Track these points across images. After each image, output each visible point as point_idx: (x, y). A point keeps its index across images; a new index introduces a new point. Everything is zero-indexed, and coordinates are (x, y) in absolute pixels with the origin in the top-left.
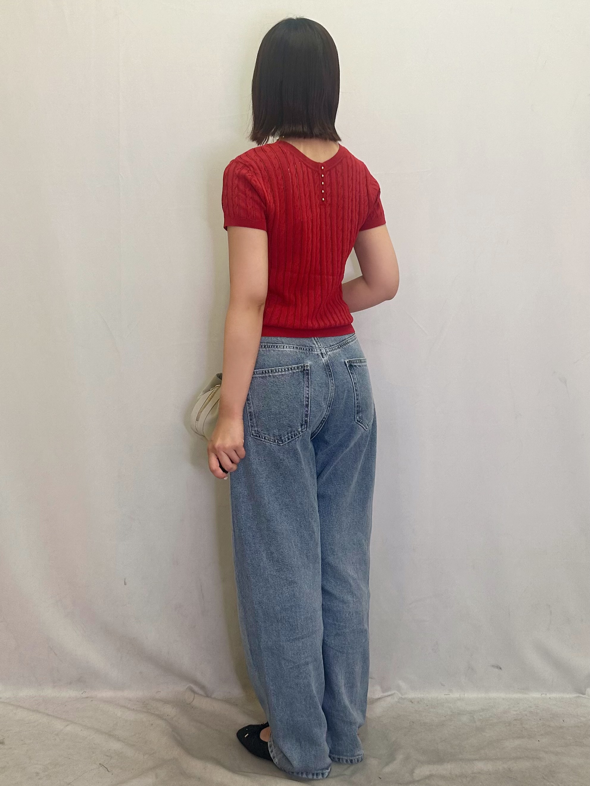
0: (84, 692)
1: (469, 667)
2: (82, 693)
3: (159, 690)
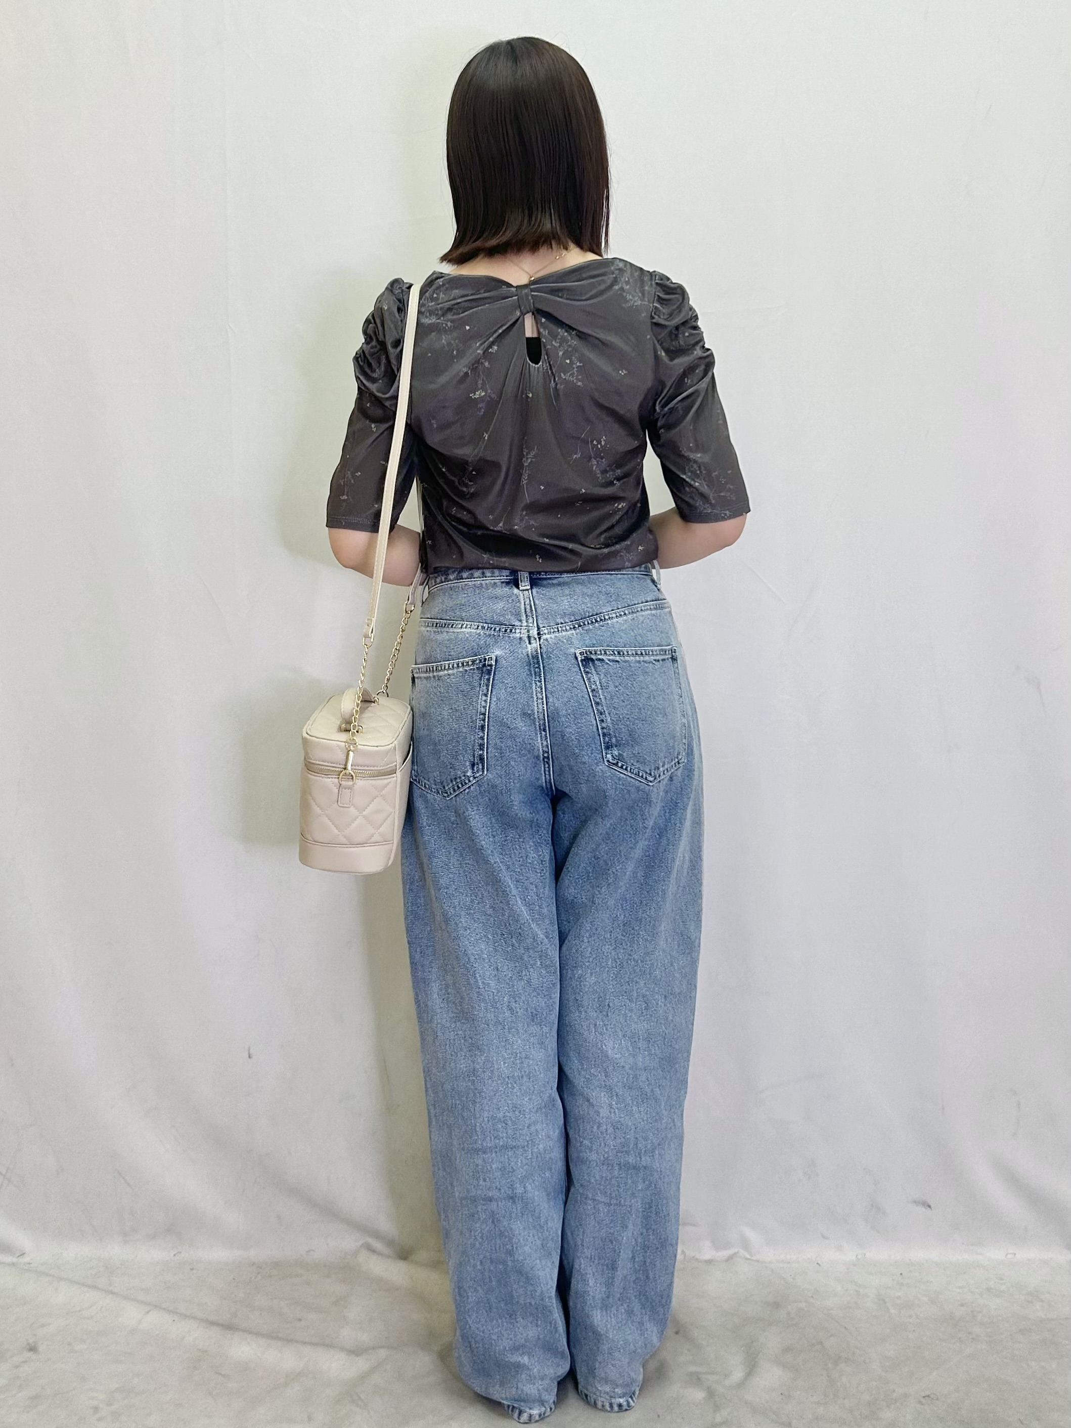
0: (178, 1252)
1: (872, 1206)
3: (312, 1248)
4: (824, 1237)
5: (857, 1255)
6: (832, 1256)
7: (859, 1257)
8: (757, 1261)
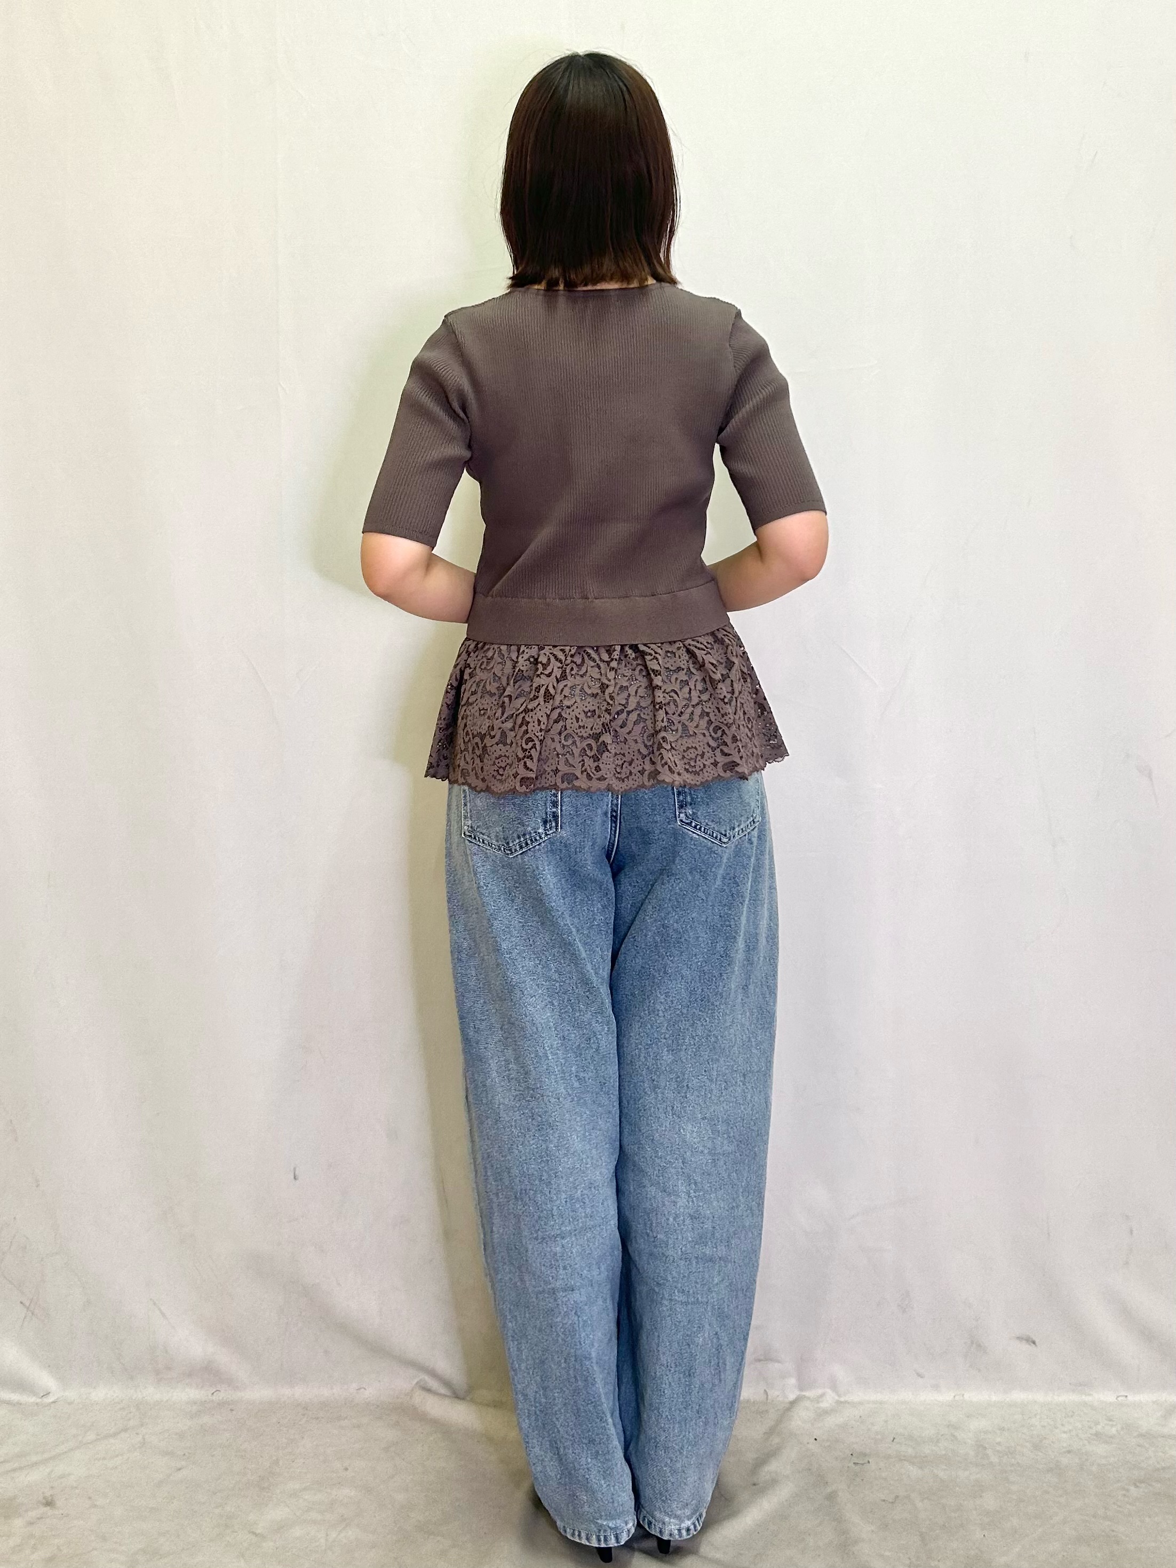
0: (216, 1391)
1: (972, 1342)
2: (212, 1392)
3: (364, 1386)
4: (919, 1375)
5: (954, 1397)
6: (927, 1397)
7: (957, 1398)
8: (846, 1402)
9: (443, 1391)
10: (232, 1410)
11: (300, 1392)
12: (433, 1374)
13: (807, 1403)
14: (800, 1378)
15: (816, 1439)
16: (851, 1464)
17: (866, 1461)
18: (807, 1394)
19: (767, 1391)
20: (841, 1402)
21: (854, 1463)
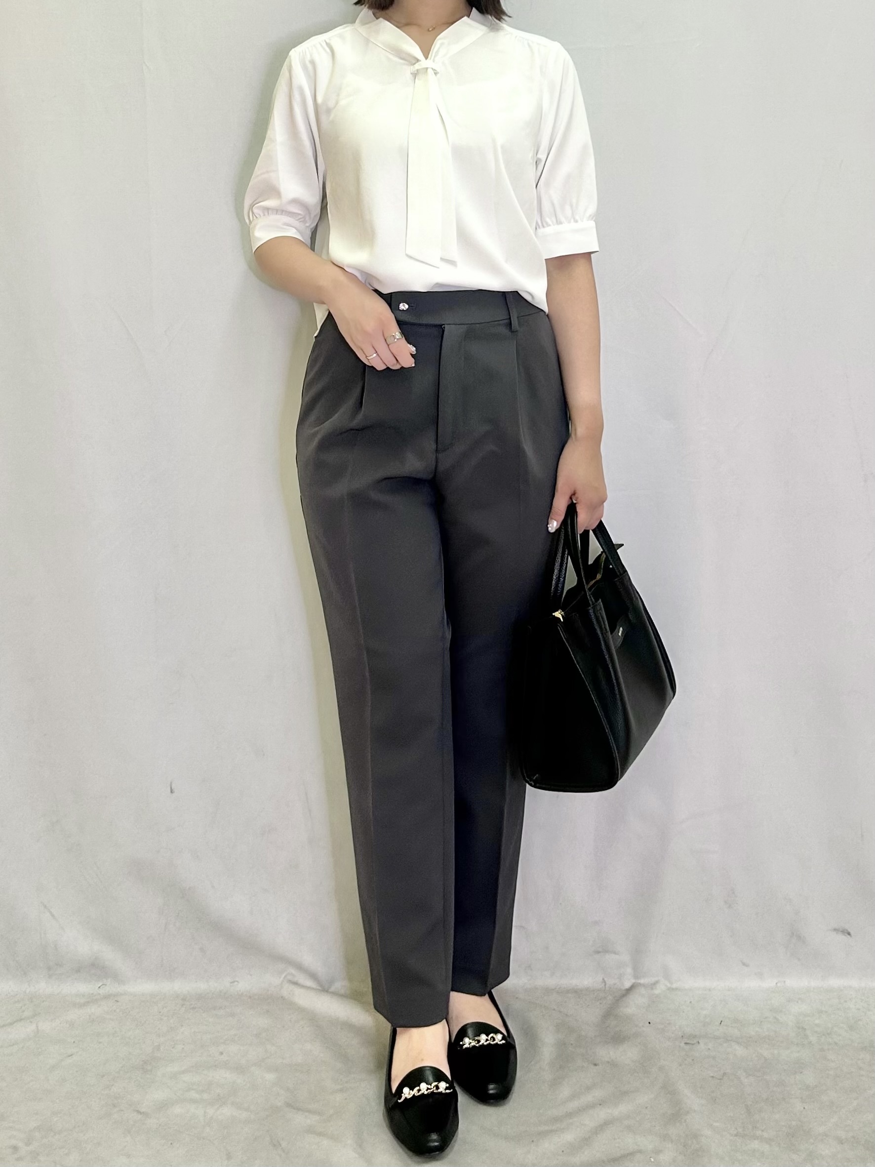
0: (103, 985)
1: (793, 933)
2: (99, 985)
3: (237, 980)
4: (744, 964)
5: (776, 984)
6: (752, 984)
7: (779, 985)
8: (677, 989)
9: (309, 983)
10: (117, 1001)
11: (180, 986)
12: (300, 967)
13: (643, 991)
14: (635, 969)
15: (649, 1023)
16: (682, 1045)
17: (695, 1041)
18: (642, 981)
19: (605, 979)
20: (673, 989)
21: (686, 1043)
